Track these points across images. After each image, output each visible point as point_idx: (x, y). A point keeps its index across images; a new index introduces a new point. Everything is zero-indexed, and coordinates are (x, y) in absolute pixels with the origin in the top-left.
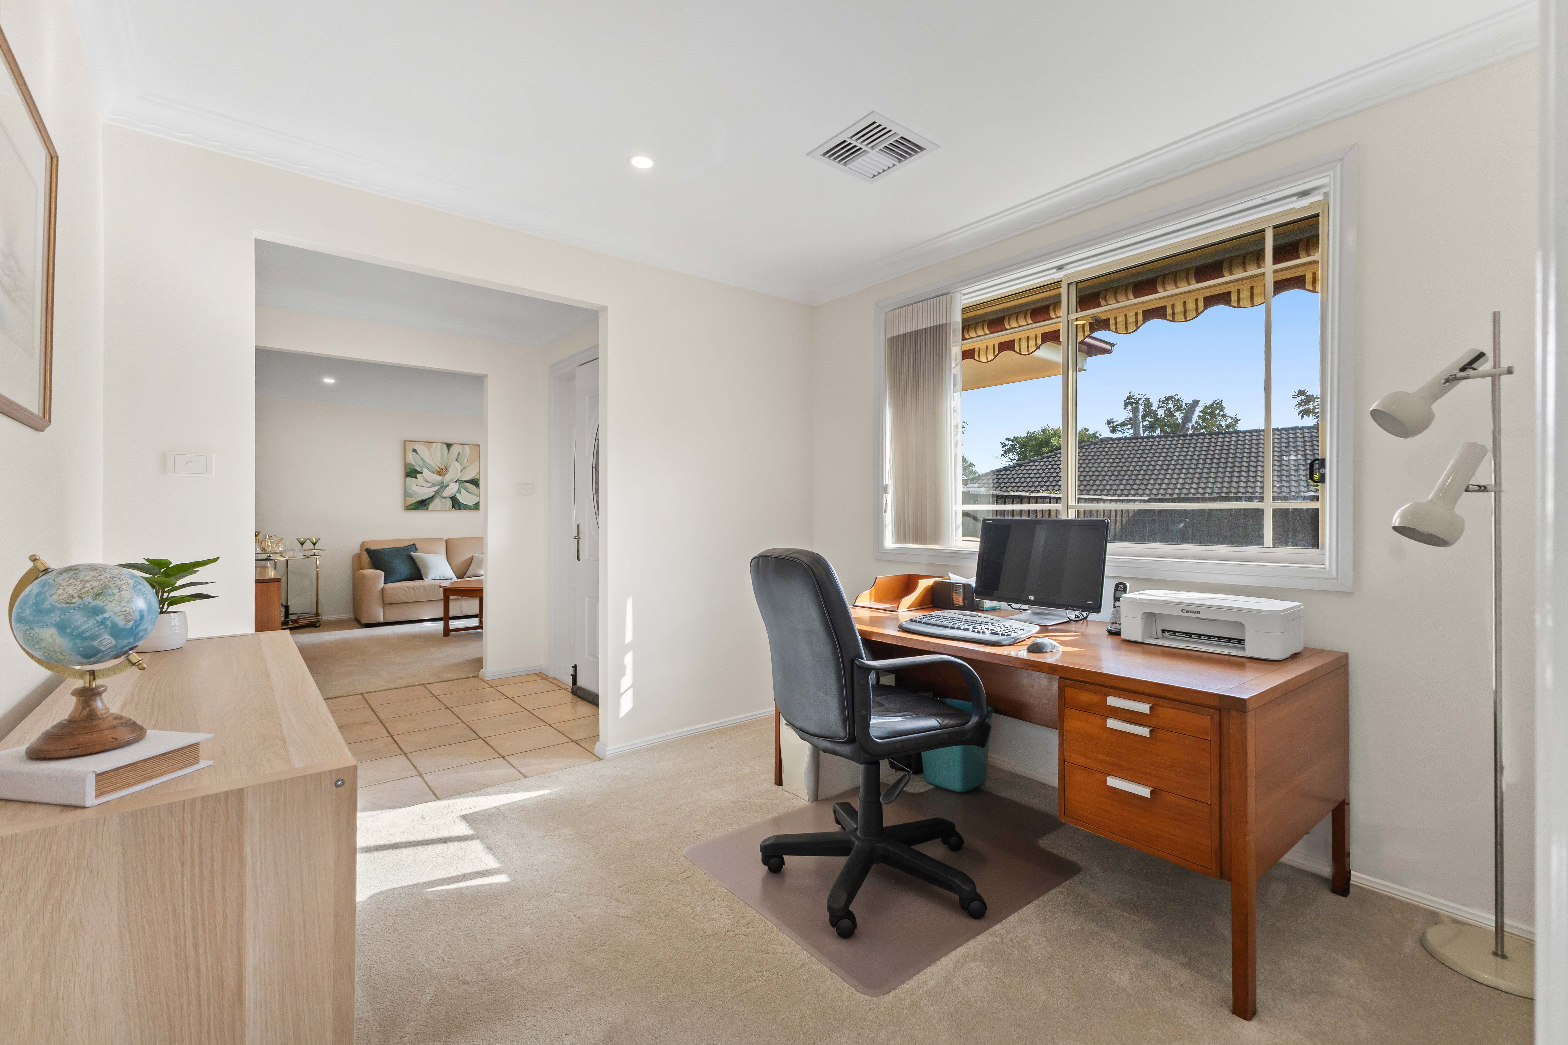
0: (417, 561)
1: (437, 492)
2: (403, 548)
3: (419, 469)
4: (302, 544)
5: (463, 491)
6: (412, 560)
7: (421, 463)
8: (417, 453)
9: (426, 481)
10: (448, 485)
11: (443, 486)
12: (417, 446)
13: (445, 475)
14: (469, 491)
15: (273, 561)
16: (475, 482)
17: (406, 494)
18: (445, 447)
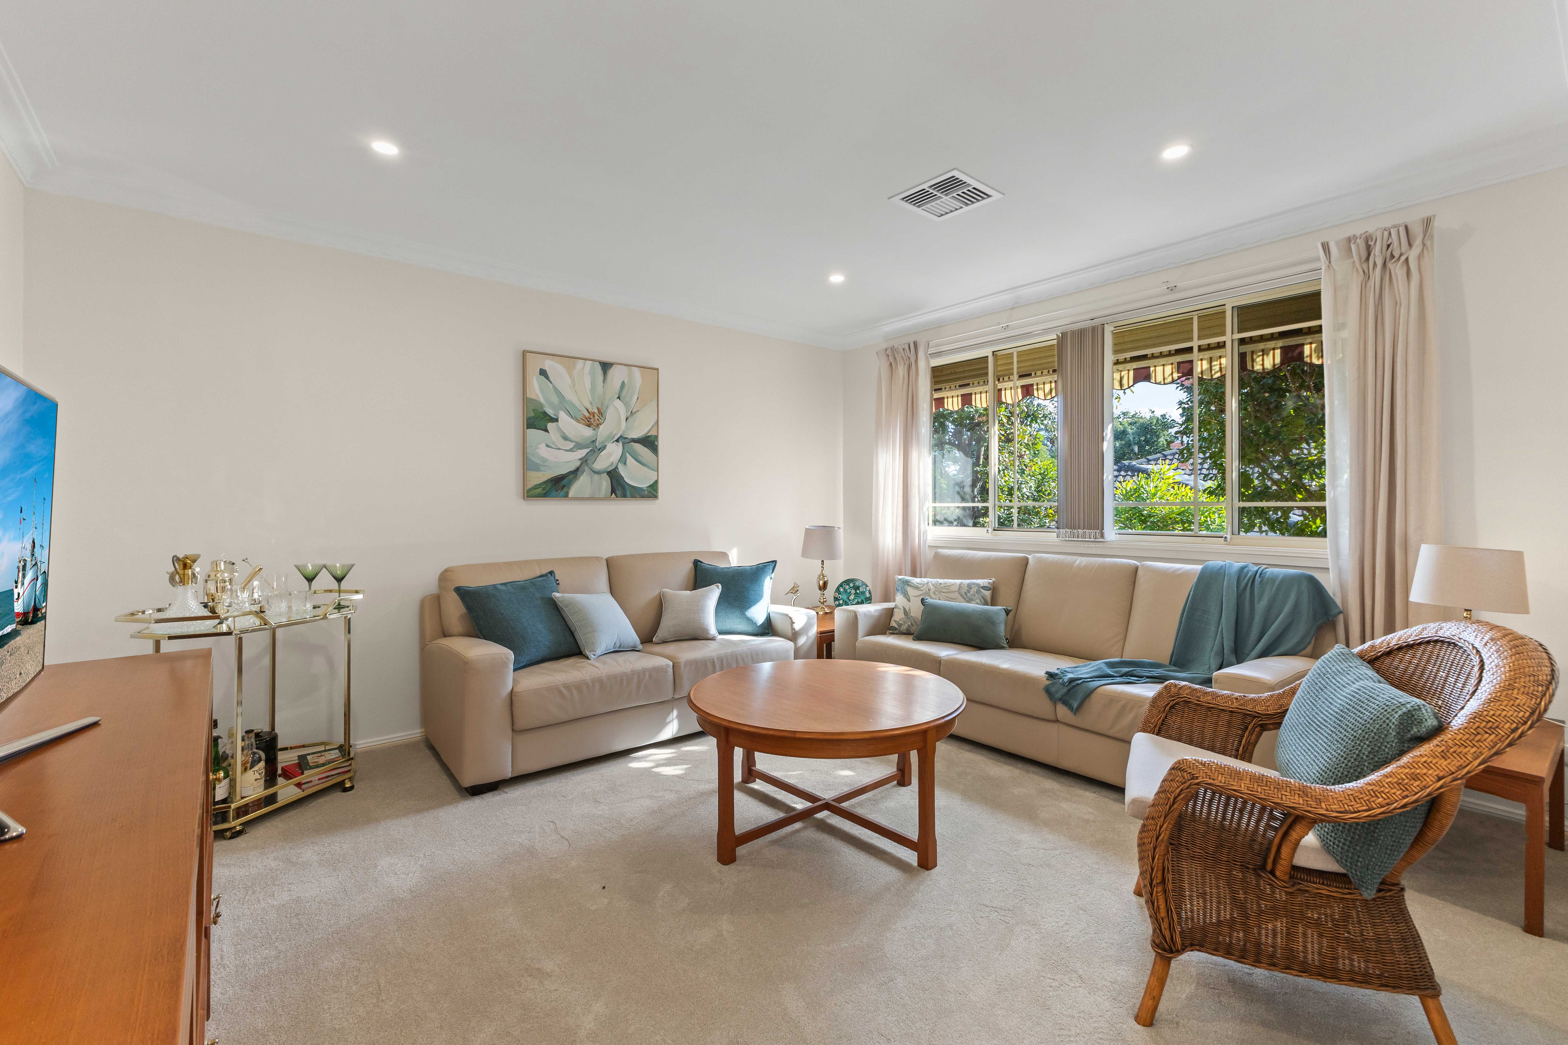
0: (567, 612)
1: (584, 461)
2: (532, 582)
3: (550, 412)
4: (310, 579)
5: (630, 459)
6: (555, 608)
7: (555, 400)
8: (547, 377)
9: (566, 438)
10: (604, 447)
11: (595, 449)
12: (549, 365)
13: (598, 425)
14: (640, 458)
15: (231, 639)
16: (650, 442)
17: (527, 464)
18: (598, 369)
